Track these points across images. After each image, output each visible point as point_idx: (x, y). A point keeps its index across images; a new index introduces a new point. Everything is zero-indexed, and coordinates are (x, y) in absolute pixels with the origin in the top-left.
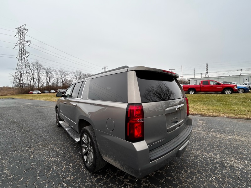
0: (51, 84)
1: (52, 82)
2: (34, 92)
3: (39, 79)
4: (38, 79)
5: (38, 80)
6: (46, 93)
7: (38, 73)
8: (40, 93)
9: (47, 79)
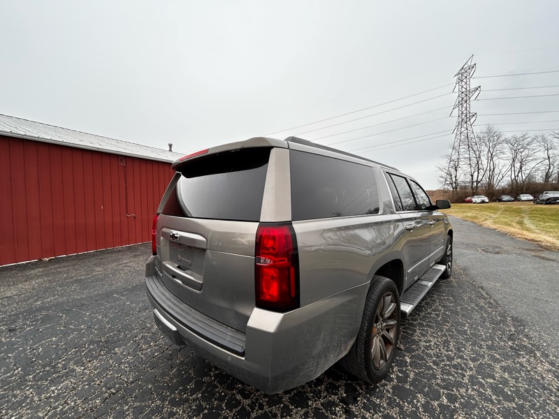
0: (524, 177)
1: (528, 172)
2: (474, 200)
3: (492, 168)
4: (488, 168)
5: (490, 170)
6: (505, 201)
7: (490, 155)
8: (487, 200)
9: (513, 165)
